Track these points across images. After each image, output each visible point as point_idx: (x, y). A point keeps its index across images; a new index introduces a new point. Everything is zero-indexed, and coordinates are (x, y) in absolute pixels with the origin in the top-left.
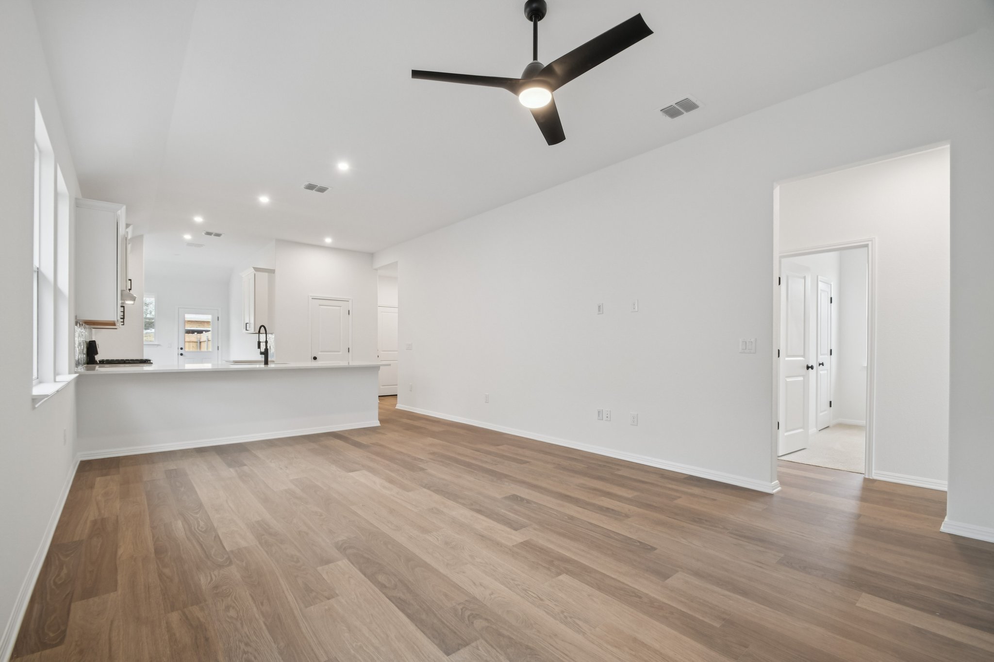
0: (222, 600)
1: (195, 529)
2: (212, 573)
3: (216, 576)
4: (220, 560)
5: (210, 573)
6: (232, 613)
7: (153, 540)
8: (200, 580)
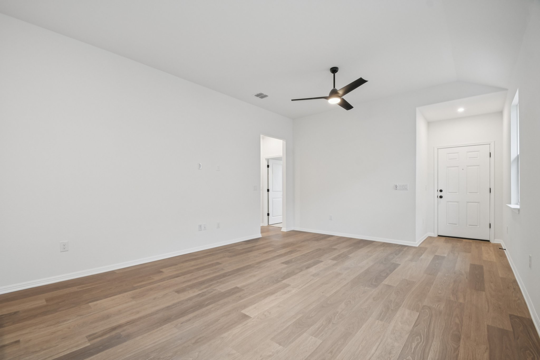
0: (440, 296)
1: (423, 343)
2: (436, 307)
3: (436, 305)
4: (427, 311)
5: (437, 308)
6: (440, 292)
7: (459, 351)
8: (443, 308)
